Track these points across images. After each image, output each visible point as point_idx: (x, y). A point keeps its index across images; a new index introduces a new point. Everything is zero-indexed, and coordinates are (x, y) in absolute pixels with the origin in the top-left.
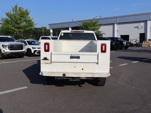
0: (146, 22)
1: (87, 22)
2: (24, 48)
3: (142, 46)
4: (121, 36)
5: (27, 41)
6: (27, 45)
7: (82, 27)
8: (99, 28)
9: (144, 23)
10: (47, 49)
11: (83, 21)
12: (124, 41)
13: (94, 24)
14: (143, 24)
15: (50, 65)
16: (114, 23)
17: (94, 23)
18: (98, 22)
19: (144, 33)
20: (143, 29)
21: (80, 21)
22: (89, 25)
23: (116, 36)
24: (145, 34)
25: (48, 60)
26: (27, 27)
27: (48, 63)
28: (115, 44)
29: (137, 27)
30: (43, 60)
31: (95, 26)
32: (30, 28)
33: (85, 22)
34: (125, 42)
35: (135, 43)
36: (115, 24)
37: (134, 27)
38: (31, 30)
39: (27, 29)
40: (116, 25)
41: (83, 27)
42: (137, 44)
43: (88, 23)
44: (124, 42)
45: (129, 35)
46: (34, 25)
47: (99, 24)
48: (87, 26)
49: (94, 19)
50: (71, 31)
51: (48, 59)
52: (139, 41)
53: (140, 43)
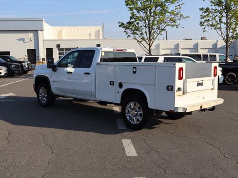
0: (35, 32)
9: (33, 34)
10: (181, 76)
19: (34, 48)
20: (33, 43)
24: (36, 50)
25: (181, 90)
34: (26, 63)
50: (113, 49)
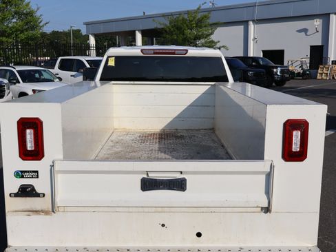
0: (325, 17)
1: (181, 18)
2: (7, 92)
3: (316, 78)
4: (264, 52)
5: (18, 72)
6: (19, 83)
7: (168, 30)
8: (212, 34)
9: (321, 20)
10: (30, 146)
11: (172, 14)
12: (277, 68)
13: (200, 23)
14: (318, 23)
15: (48, 217)
16: (248, 21)
17: (200, 21)
18: (208, 18)
20: (319, 35)
21: (163, 16)
22: (187, 25)
23: (251, 54)
24: (325, 48)
25: (38, 195)
26: (22, 32)
27: (42, 211)
28: (254, 75)
29: (305, 31)
30: (16, 195)
31: (201, 27)
32: (31, 33)
33: (175, 17)
34: (279, 69)
35: (300, 70)
36: (251, 23)
37: (297, 31)
38: (32, 38)
39: (22, 36)
40: (252, 26)
41: (172, 29)
42: (304, 72)
43: (183, 19)
44: (275, 70)
45: (283, 51)
46: (41, 24)
47: (211, 23)
48: (181, 28)
49: (198, 9)
50: (142, 50)
51: (38, 190)
52: (308, 65)
53: (312, 71)
